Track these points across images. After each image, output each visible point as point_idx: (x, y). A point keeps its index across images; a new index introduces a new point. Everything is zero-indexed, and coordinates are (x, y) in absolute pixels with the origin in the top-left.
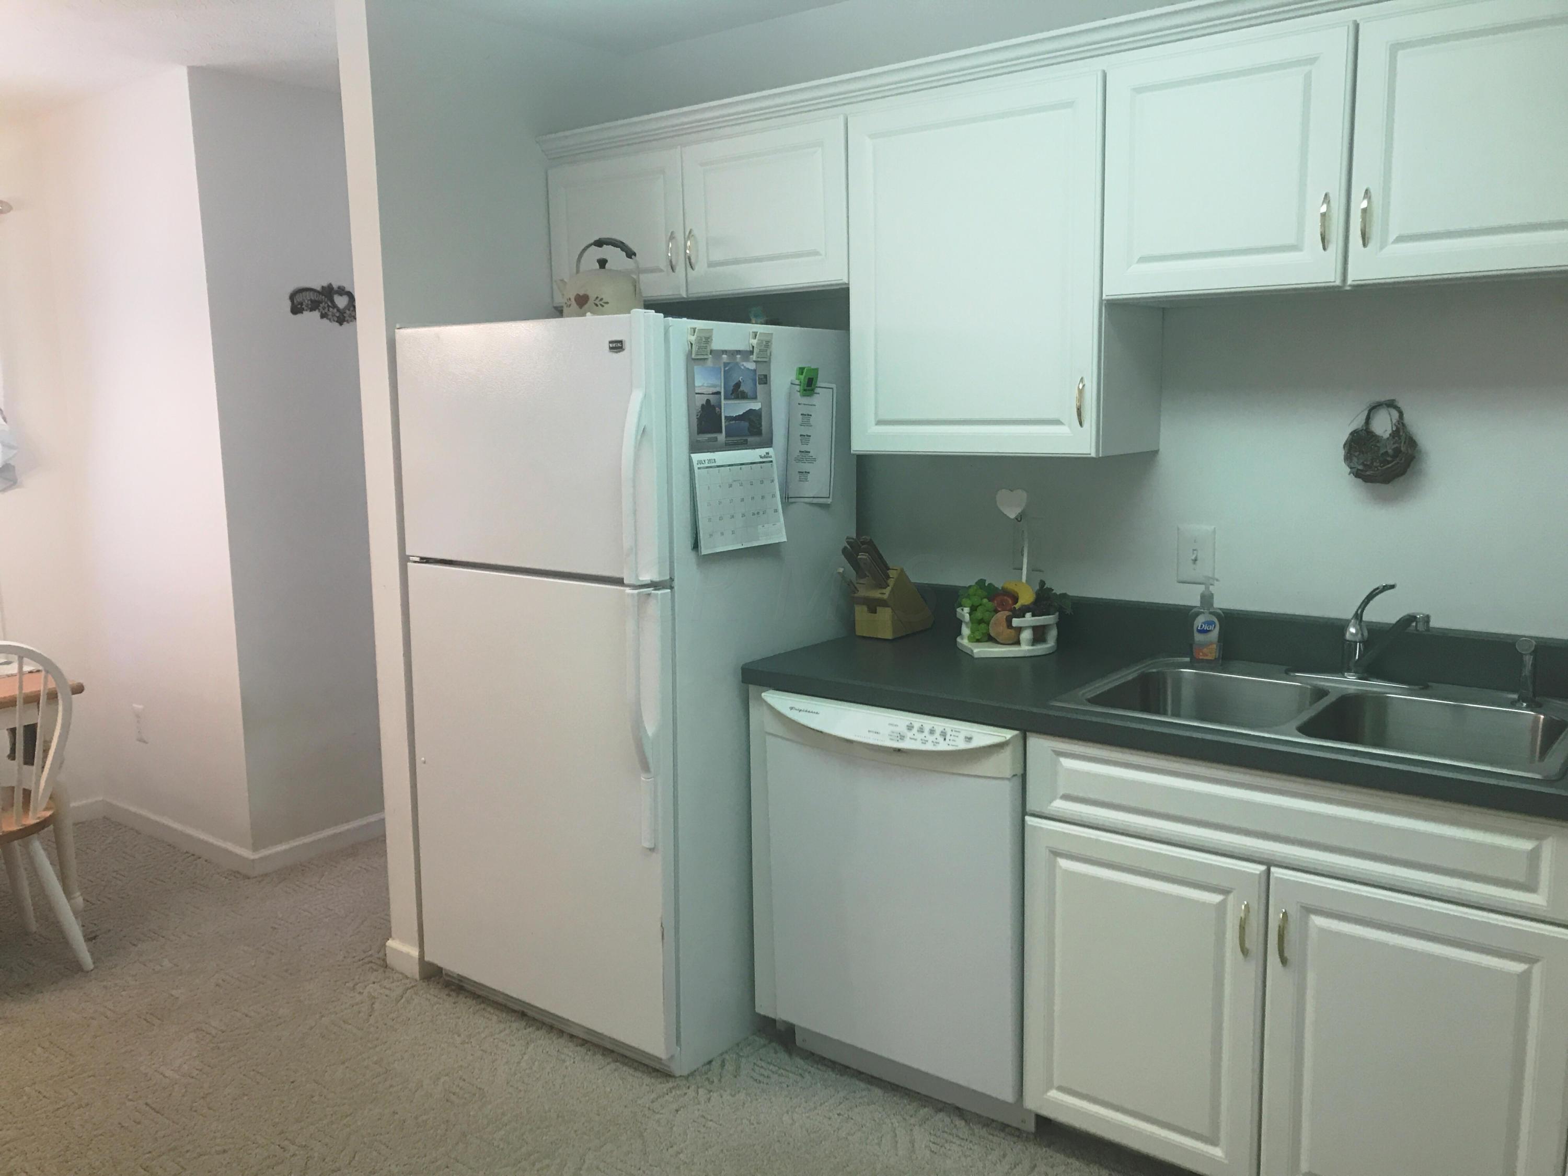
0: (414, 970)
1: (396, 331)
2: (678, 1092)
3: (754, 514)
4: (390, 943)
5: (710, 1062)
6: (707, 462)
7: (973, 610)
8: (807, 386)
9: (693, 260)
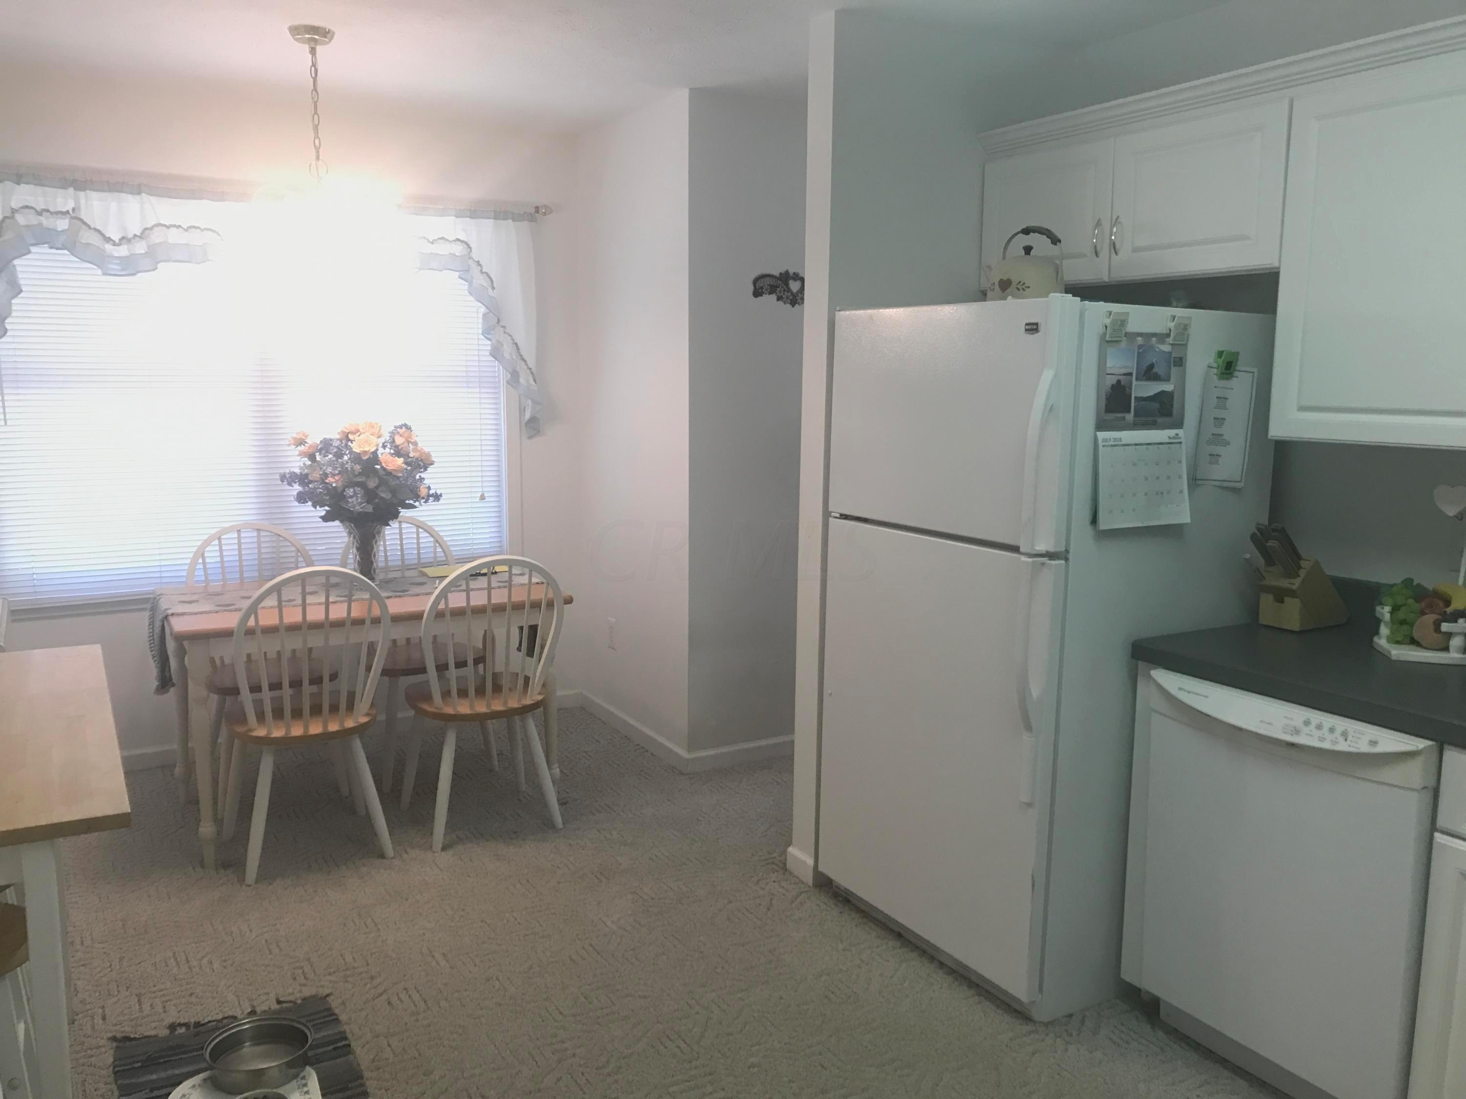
0: (808, 878)
1: (836, 312)
2: (1036, 1036)
3: (1157, 494)
4: (791, 849)
5: (1070, 1016)
6: (1112, 440)
7: (1395, 610)
8: (1225, 370)
9: (1117, 246)
